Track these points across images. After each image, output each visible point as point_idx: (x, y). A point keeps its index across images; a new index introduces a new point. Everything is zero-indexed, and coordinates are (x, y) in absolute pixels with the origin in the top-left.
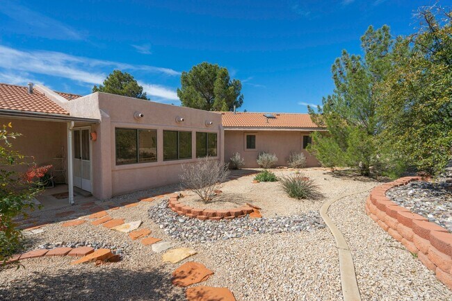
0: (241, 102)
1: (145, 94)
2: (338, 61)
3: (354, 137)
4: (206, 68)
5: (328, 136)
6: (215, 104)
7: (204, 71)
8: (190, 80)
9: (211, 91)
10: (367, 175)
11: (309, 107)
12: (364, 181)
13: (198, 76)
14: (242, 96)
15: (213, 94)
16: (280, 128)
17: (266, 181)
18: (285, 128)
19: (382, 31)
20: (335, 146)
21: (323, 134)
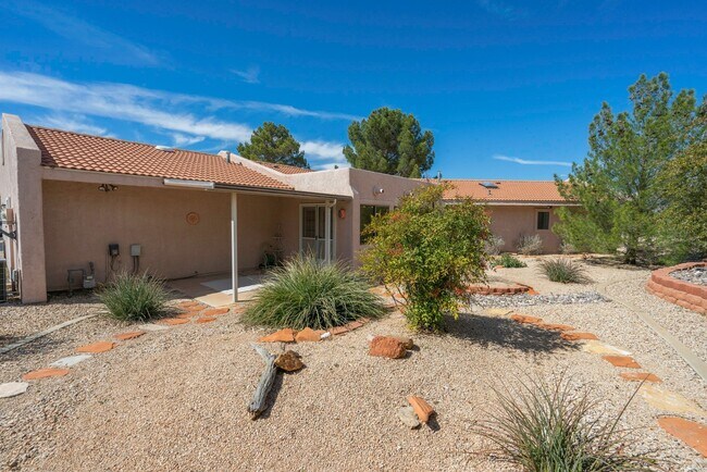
0: (431, 162)
1: (303, 153)
2: (597, 118)
3: (622, 214)
4: (387, 116)
5: (584, 214)
6: (400, 167)
7: (384, 122)
8: (364, 133)
9: (394, 149)
10: (633, 263)
11: (555, 176)
12: (631, 269)
13: (377, 129)
14: (433, 155)
15: (397, 153)
16: (510, 201)
17: (509, 267)
18: (516, 201)
19: (658, 80)
20: (592, 226)
21: (573, 211)
